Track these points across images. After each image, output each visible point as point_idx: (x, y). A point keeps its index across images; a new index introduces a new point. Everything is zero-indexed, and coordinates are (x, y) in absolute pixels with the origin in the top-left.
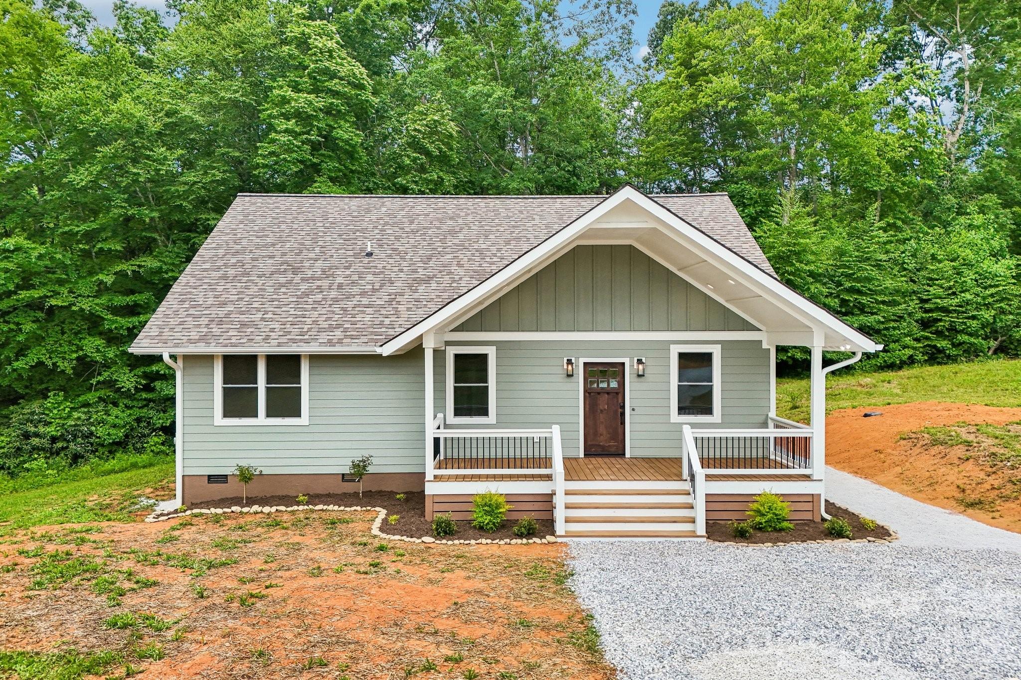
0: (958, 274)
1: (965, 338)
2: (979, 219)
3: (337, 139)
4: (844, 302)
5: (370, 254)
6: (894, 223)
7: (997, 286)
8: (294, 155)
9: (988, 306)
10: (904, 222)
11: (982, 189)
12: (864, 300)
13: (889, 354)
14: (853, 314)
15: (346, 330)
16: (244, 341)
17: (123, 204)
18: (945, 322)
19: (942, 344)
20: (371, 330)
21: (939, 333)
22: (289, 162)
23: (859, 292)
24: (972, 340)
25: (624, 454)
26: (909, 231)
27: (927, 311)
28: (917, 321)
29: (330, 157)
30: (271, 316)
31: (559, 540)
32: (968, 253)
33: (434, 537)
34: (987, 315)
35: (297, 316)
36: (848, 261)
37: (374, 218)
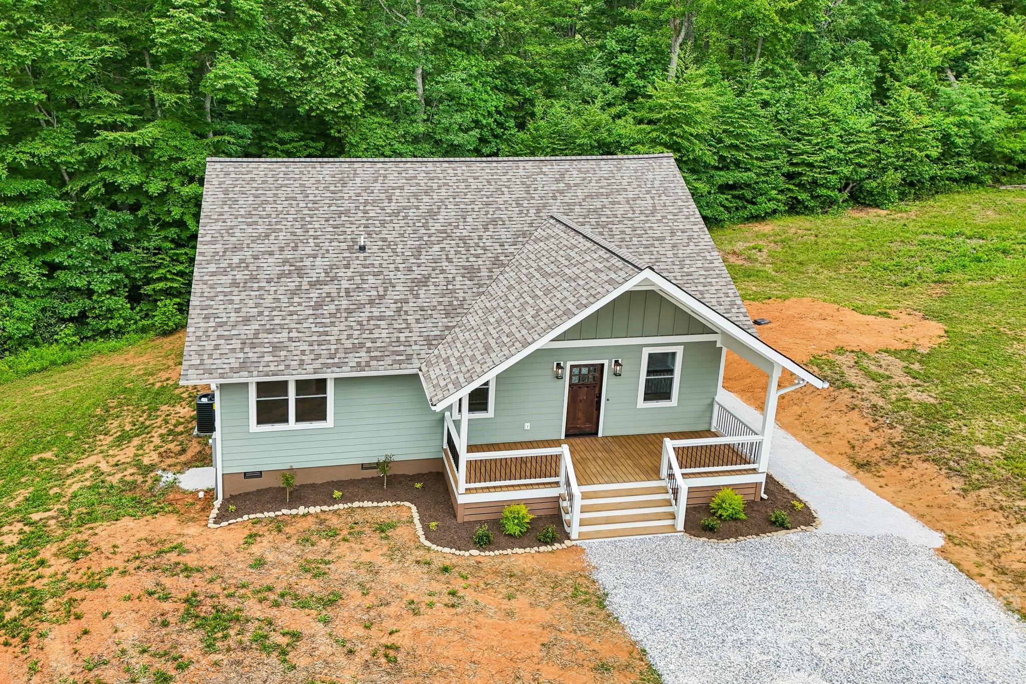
0: (826, 130)
1: (824, 191)
2: (852, 71)
3: (237, 9)
4: (722, 158)
5: (362, 249)
6: (773, 70)
7: (858, 142)
8: (196, 34)
9: (848, 162)
10: (782, 67)
11: (856, 33)
12: (741, 156)
13: (755, 207)
14: (728, 169)
15: (369, 351)
16: (282, 367)
17: (9, 89)
18: (809, 175)
19: (803, 196)
20: (391, 348)
21: (800, 185)
22: (191, 41)
23: (736, 147)
24: (829, 193)
25: (596, 433)
26: (785, 78)
27: (792, 164)
28: (783, 175)
29: (228, 27)
30: (297, 335)
31: (574, 543)
32: (837, 110)
33: (478, 549)
34: (846, 170)
35: (321, 334)
36: (730, 117)
37: (352, 193)
